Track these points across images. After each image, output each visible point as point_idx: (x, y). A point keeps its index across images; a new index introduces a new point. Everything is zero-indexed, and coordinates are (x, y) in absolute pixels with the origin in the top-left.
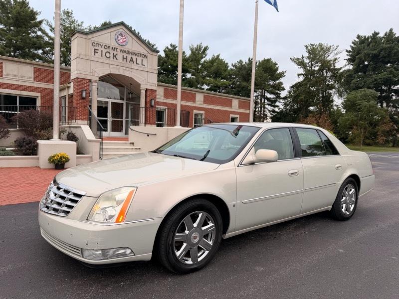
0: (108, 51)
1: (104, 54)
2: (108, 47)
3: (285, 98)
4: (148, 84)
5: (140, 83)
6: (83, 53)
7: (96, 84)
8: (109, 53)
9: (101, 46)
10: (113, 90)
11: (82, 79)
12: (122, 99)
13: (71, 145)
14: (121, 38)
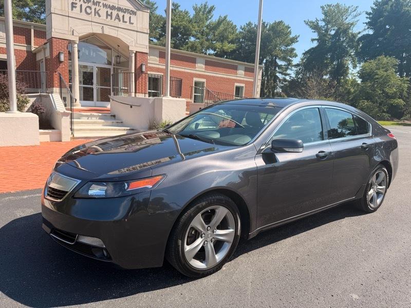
3: (297, 66)
4: (138, 45)
5: (128, 44)
6: (59, 7)
7: (76, 45)
10: (100, 53)
11: (59, 38)
12: (109, 63)
13: (32, 118)
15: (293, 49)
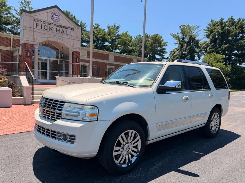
0: (46, 25)
1: (43, 27)
2: (46, 23)
4: (74, 48)
5: (69, 47)
6: (28, 26)
7: (37, 47)
8: (47, 26)
9: (41, 22)
11: (27, 44)
12: (57, 57)
13: (7, 90)
14: (55, 16)
15: (164, 49)
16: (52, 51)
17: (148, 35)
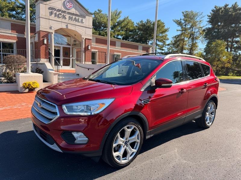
0: (60, 13)
1: (57, 15)
2: (60, 10)
3: (168, 45)
4: (86, 35)
5: (81, 34)
6: (44, 14)
7: (53, 35)
9: (56, 10)
10: (63, 39)
11: (44, 31)
12: (69, 45)
13: (39, 76)
14: (69, 4)
15: (166, 35)
16: (63, 38)
17: (150, 21)
